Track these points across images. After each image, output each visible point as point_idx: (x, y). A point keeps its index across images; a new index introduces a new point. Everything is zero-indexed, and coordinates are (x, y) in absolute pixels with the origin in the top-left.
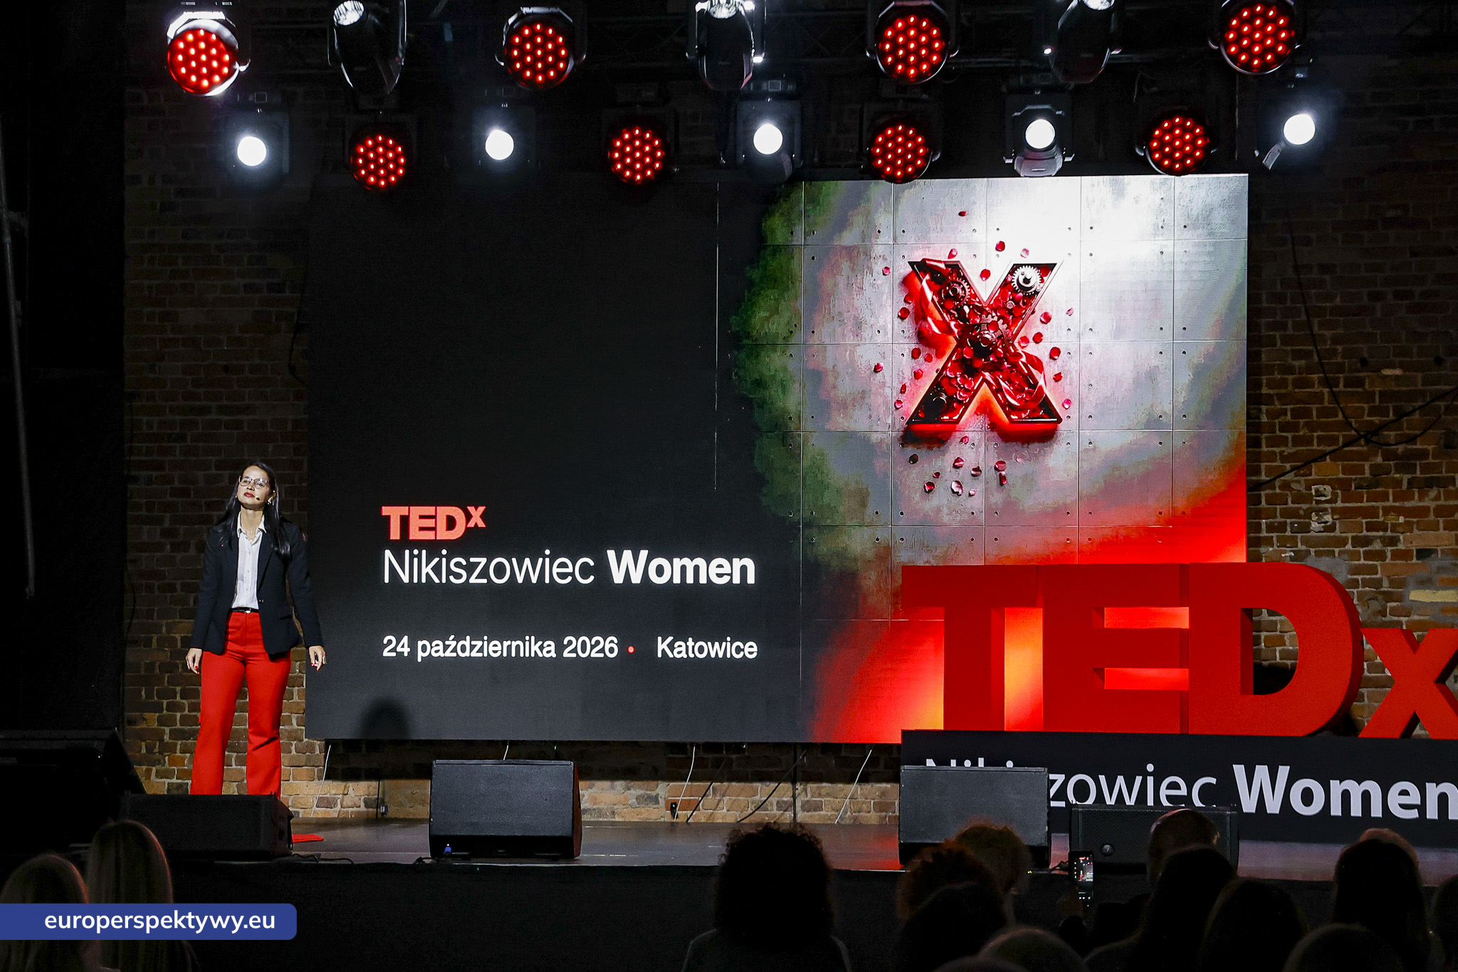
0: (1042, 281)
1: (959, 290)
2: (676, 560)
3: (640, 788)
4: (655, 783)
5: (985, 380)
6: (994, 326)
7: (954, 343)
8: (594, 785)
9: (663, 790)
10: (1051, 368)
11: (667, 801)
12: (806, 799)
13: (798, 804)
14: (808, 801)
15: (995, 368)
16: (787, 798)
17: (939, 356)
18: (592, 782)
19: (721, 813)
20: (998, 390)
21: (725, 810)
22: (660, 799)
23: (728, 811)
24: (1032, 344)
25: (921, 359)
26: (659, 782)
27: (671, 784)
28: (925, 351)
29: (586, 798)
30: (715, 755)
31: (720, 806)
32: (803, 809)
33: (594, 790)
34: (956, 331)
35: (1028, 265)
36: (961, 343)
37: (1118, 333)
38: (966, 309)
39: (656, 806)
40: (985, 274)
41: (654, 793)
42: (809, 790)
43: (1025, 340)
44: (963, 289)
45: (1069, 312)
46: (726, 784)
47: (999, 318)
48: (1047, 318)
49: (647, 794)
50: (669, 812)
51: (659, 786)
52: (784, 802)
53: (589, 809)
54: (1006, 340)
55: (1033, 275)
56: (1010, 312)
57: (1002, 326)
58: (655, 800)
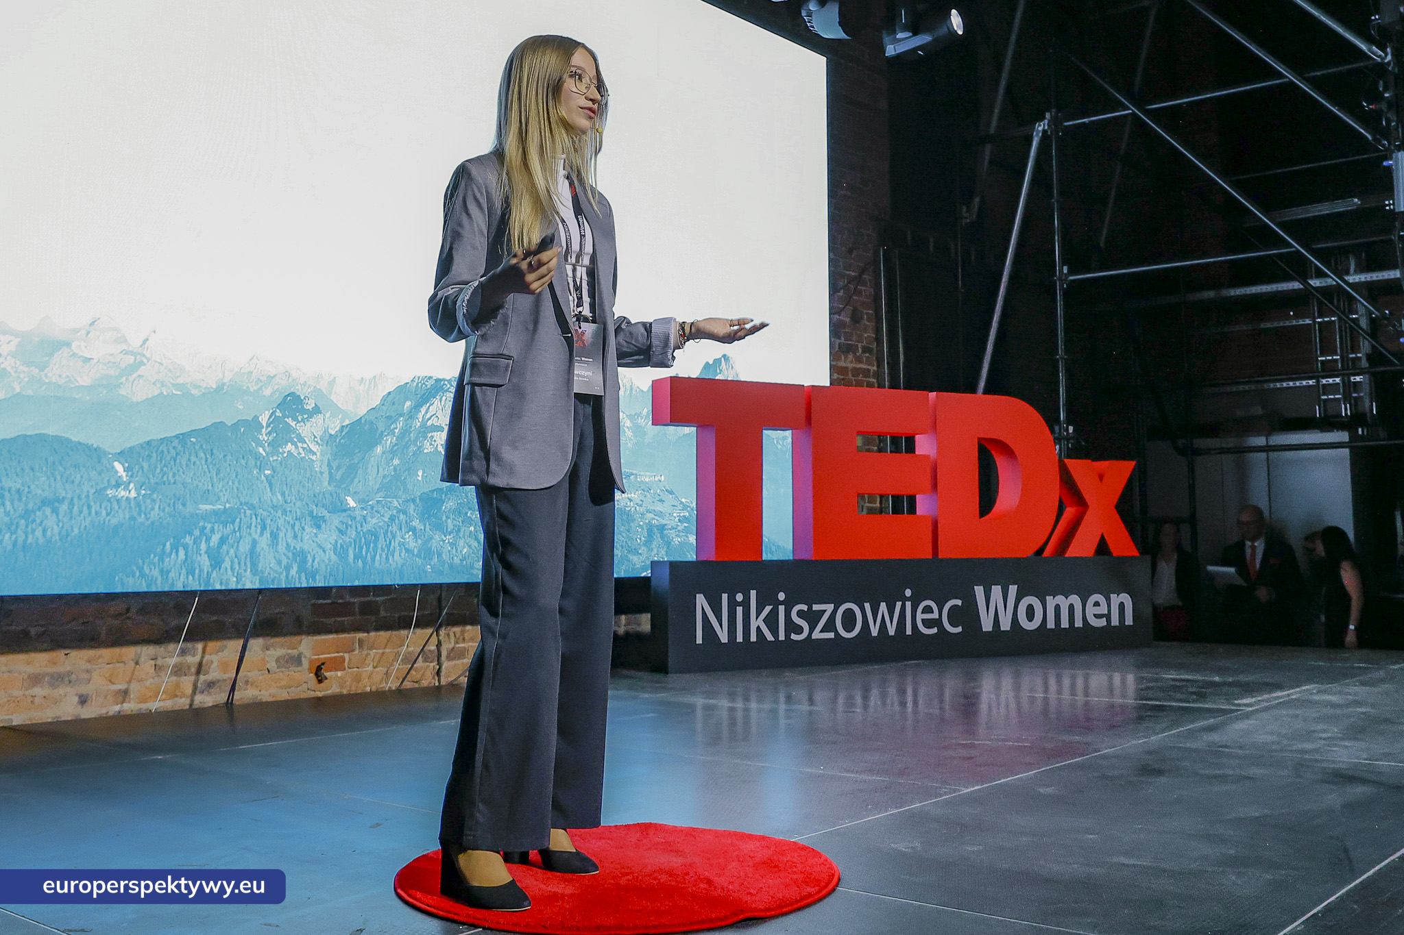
3: (282, 646)
4: (298, 638)
8: (226, 647)
9: (308, 647)
11: (311, 662)
12: (451, 646)
13: (444, 653)
14: (453, 648)
16: (432, 647)
18: (225, 642)
19: (366, 671)
21: (370, 668)
22: (303, 659)
23: (374, 668)
26: (303, 637)
27: (315, 638)
29: (215, 664)
30: (363, 599)
31: (367, 662)
32: (449, 658)
33: (226, 653)
39: (299, 668)
41: (294, 652)
42: (452, 634)
46: (372, 634)
49: (289, 654)
50: (312, 675)
51: (303, 641)
52: (430, 651)
53: (219, 681)
58: (297, 660)
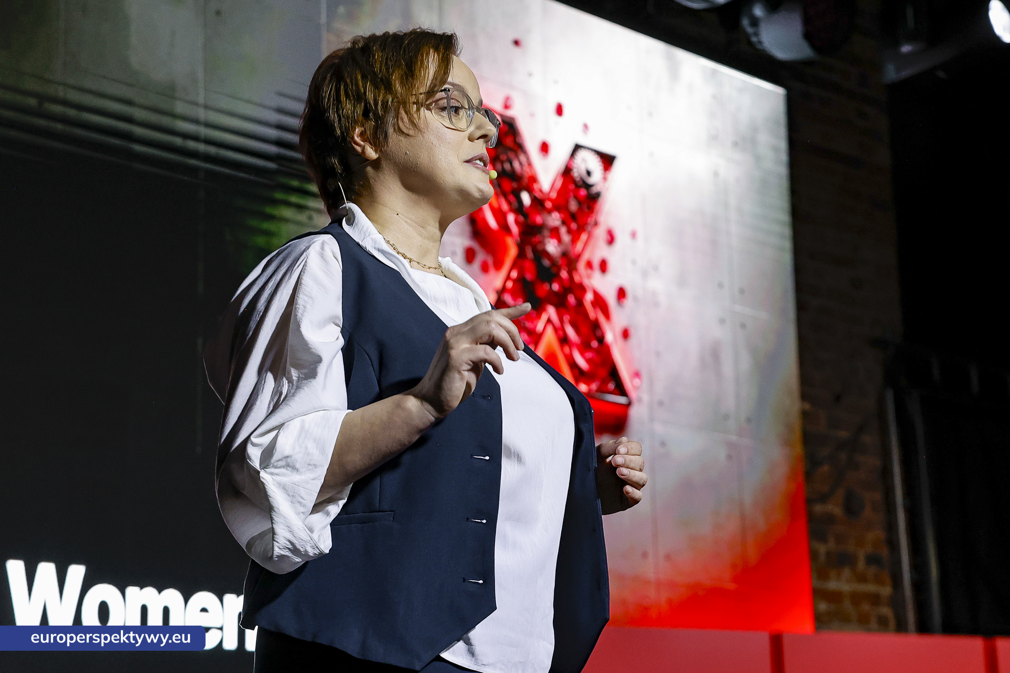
0: (605, 179)
1: (516, 165)
2: (131, 591)
5: (549, 321)
6: (555, 233)
7: (513, 252)
10: (620, 317)
15: (560, 303)
17: (498, 266)
20: (564, 340)
24: (597, 273)
25: (477, 265)
28: (481, 256)
34: (515, 229)
35: (589, 149)
36: (521, 254)
37: (682, 281)
38: (526, 198)
40: (545, 148)
43: (589, 265)
44: (521, 164)
45: (634, 235)
47: (564, 222)
48: (611, 239)
54: (570, 260)
55: (595, 164)
56: (573, 217)
57: (566, 238)
